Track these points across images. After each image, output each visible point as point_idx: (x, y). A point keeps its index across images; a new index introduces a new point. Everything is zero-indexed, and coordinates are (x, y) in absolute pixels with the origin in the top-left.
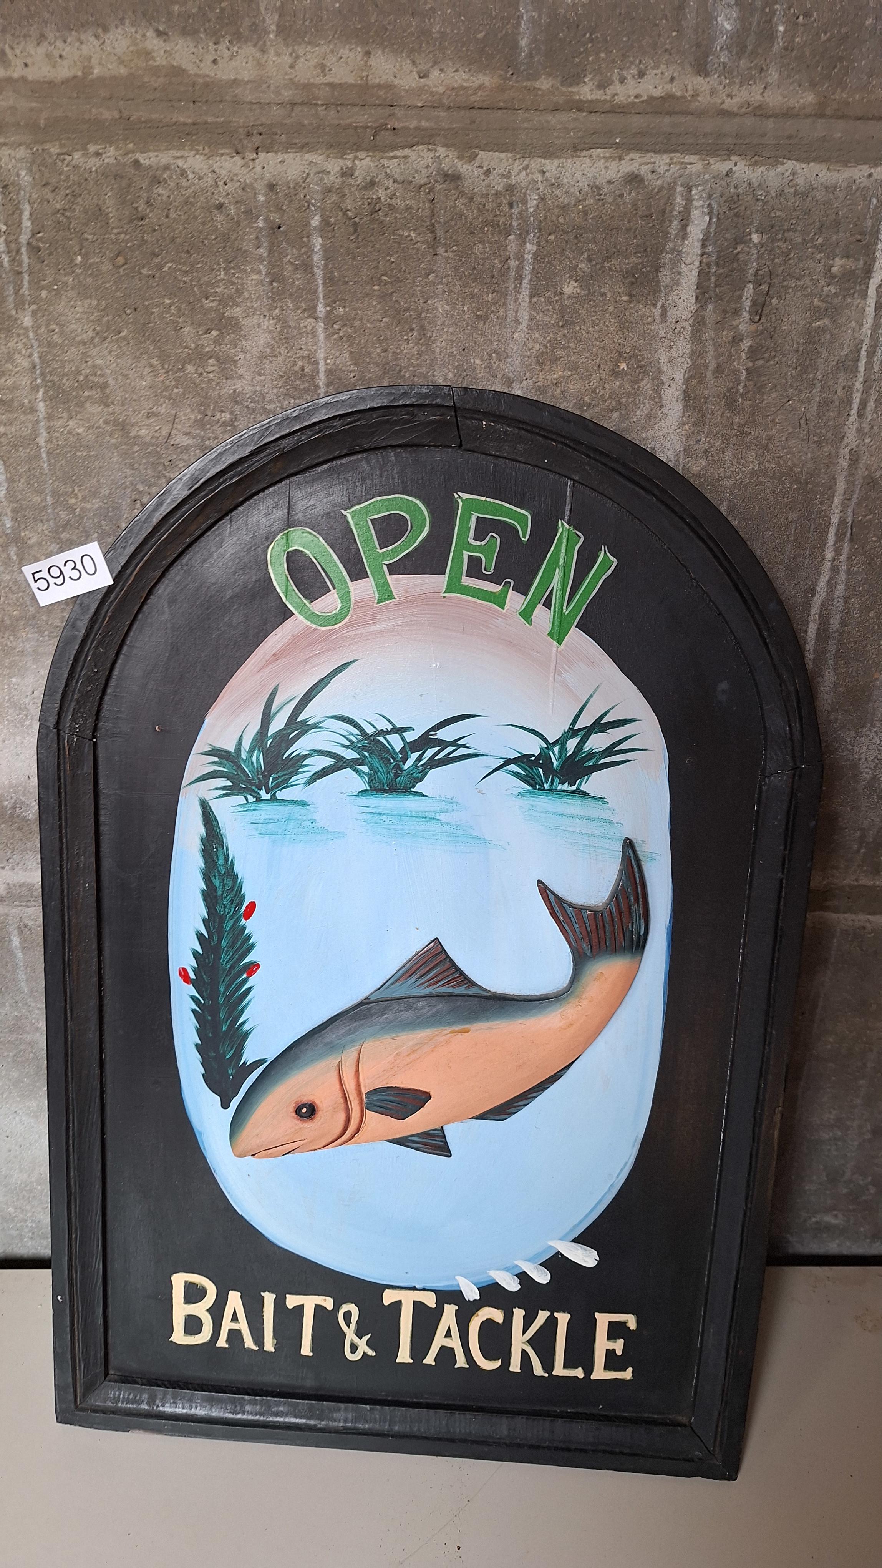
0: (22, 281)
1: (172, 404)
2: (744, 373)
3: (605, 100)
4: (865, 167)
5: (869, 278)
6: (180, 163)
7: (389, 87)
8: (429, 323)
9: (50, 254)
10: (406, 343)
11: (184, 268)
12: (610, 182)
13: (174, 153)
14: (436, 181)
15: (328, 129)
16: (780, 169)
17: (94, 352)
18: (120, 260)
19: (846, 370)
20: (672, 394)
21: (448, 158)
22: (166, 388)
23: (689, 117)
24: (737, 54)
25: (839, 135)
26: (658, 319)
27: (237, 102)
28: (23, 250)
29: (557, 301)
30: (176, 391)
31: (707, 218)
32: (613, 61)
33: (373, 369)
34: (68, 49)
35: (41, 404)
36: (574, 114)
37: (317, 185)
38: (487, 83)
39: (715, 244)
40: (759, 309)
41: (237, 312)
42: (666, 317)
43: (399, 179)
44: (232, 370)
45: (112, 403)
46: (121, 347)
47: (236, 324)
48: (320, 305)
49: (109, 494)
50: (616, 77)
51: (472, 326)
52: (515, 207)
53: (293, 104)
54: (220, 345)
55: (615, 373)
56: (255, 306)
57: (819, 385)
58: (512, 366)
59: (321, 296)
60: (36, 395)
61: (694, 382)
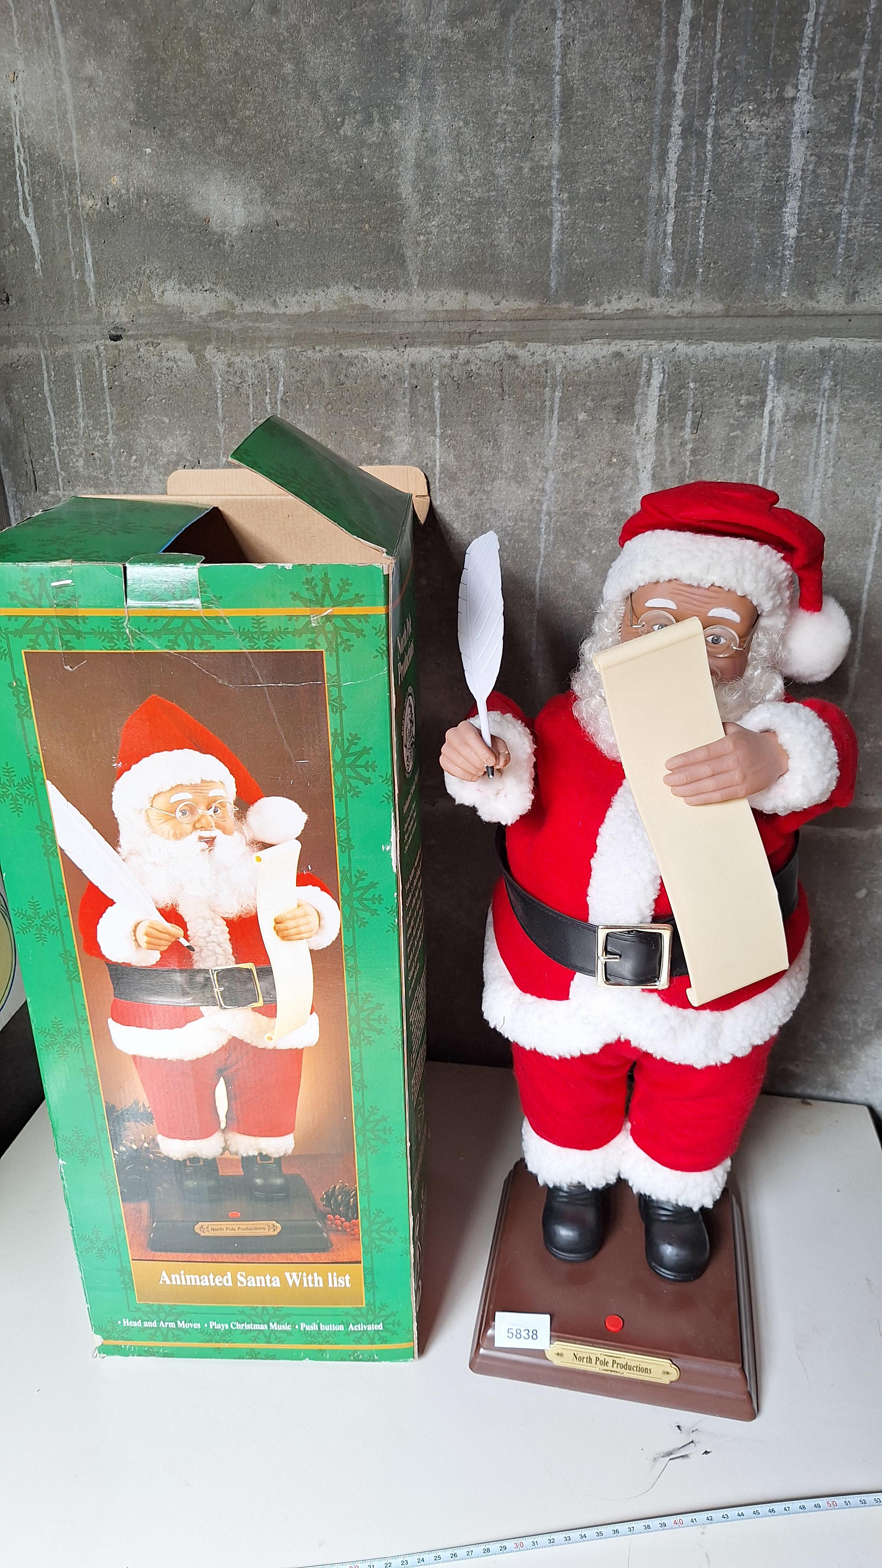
2: (689, 463)
3: (600, 313)
4: (756, 343)
5: (764, 406)
6: (364, 354)
7: (478, 310)
12: (603, 357)
13: (360, 349)
14: (504, 360)
15: (444, 334)
16: (705, 346)
18: (330, 406)
19: (753, 460)
21: (511, 347)
23: (648, 320)
24: (675, 285)
25: (738, 326)
26: (634, 433)
27: (396, 322)
31: (662, 375)
32: (604, 292)
33: (467, 463)
34: (308, 298)
36: (582, 321)
37: (438, 363)
38: (532, 306)
39: (667, 389)
40: (696, 426)
41: (392, 433)
43: (484, 360)
47: (391, 440)
50: (605, 300)
52: (549, 371)
53: (425, 322)
55: (610, 464)
57: (736, 470)
61: (658, 469)
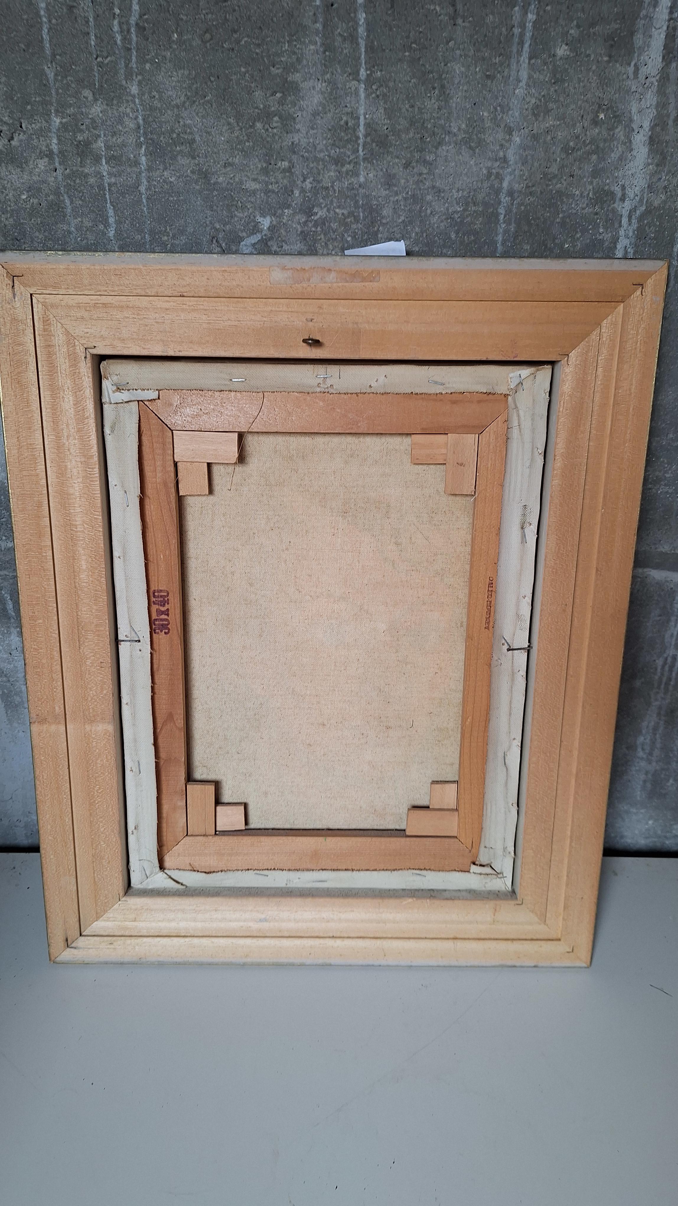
0: (131, 56)
1: (244, 156)
8: (448, 82)
9: (154, 32)
10: (429, 99)
11: (257, 42)
17: (185, 114)
20: (640, 140)
22: (240, 142)
28: (133, 30)
29: (551, 61)
30: (247, 144)
35: (144, 158)
42: (638, 74)
44: (291, 126)
45: (198, 156)
46: (205, 109)
48: (362, 70)
49: (194, 231)
51: (482, 85)
54: (282, 105)
56: (311, 72)
58: (513, 117)
59: (363, 62)
60: (139, 151)
